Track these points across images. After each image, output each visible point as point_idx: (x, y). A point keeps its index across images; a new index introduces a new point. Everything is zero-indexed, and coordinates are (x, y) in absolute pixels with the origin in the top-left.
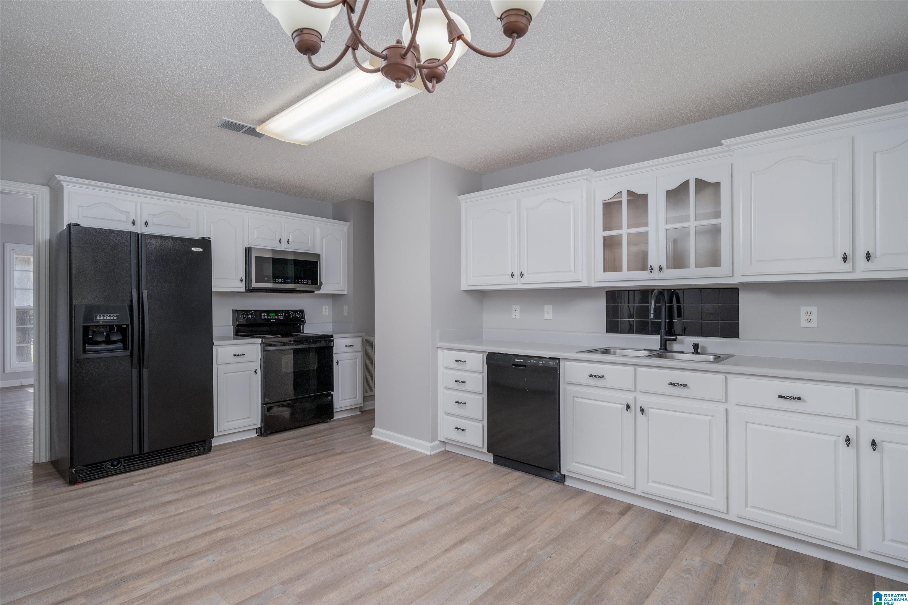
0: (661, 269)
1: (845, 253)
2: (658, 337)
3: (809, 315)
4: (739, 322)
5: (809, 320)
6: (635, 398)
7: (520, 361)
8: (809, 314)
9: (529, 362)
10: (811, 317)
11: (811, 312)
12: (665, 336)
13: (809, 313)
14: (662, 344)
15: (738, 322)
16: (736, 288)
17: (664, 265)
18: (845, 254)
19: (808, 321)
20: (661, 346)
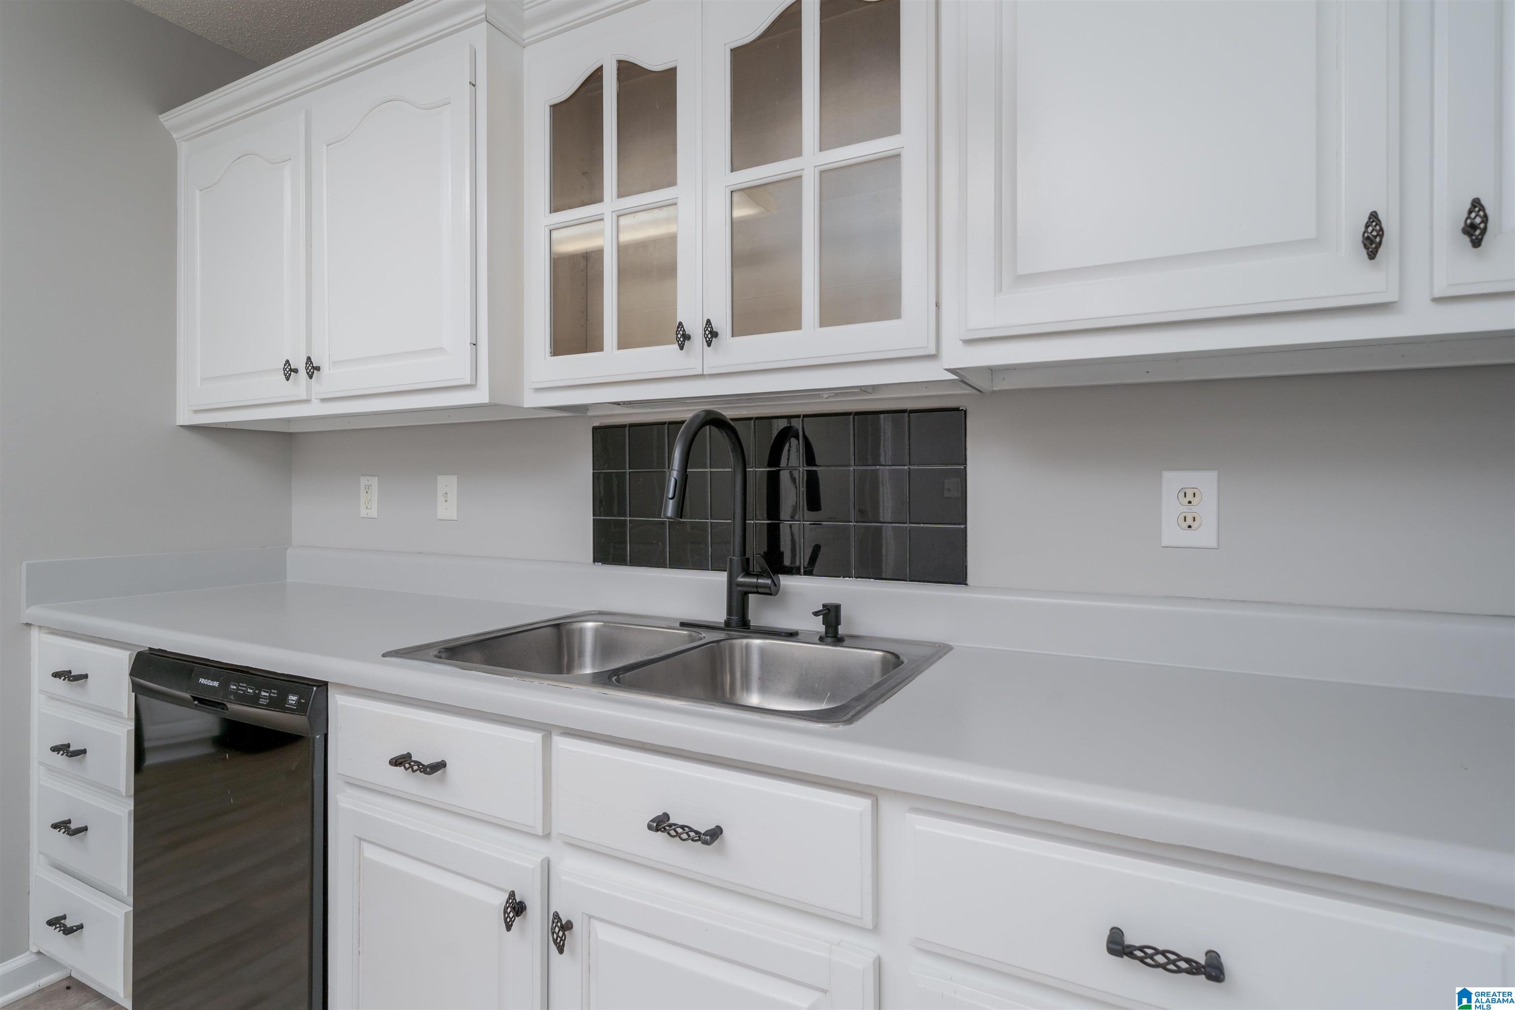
0: (711, 335)
1: (1375, 212)
2: (720, 578)
3: (1190, 502)
4: (966, 528)
5: (1189, 521)
6: (547, 867)
7: (211, 684)
8: (1190, 497)
9: (233, 692)
10: (1193, 508)
11: (1195, 491)
12: (741, 577)
13: (1188, 496)
14: (734, 604)
15: (963, 526)
16: (957, 409)
17: (723, 323)
18: (1374, 217)
19: (1185, 525)
20: (730, 612)
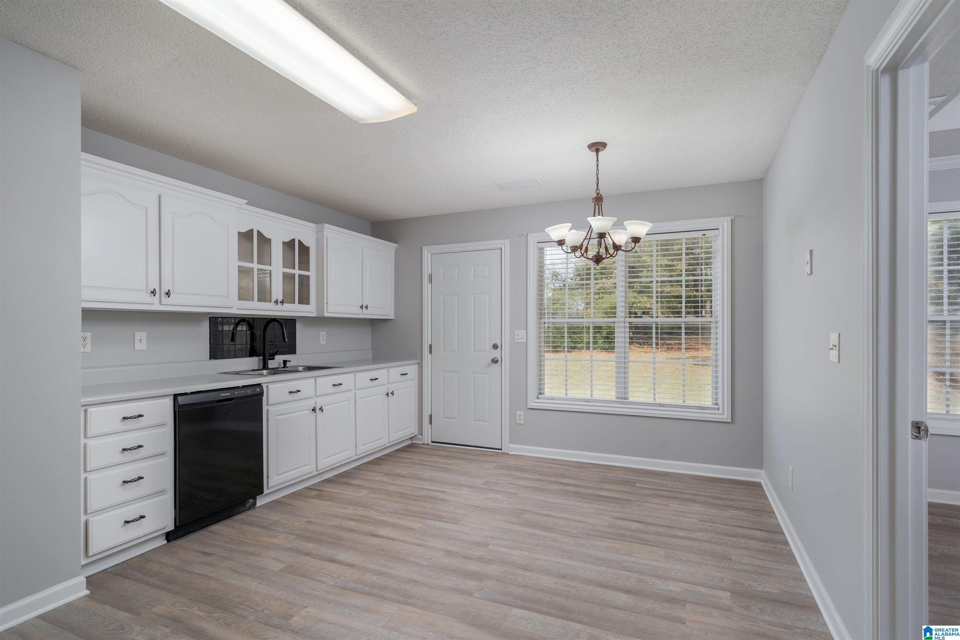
7: (227, 394)
9: (237, 394)
10: (323, 338)
11: (324, 335)
14: (266, 363)
19: (323, 341)
20: (264, 365)
